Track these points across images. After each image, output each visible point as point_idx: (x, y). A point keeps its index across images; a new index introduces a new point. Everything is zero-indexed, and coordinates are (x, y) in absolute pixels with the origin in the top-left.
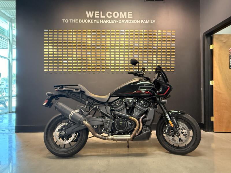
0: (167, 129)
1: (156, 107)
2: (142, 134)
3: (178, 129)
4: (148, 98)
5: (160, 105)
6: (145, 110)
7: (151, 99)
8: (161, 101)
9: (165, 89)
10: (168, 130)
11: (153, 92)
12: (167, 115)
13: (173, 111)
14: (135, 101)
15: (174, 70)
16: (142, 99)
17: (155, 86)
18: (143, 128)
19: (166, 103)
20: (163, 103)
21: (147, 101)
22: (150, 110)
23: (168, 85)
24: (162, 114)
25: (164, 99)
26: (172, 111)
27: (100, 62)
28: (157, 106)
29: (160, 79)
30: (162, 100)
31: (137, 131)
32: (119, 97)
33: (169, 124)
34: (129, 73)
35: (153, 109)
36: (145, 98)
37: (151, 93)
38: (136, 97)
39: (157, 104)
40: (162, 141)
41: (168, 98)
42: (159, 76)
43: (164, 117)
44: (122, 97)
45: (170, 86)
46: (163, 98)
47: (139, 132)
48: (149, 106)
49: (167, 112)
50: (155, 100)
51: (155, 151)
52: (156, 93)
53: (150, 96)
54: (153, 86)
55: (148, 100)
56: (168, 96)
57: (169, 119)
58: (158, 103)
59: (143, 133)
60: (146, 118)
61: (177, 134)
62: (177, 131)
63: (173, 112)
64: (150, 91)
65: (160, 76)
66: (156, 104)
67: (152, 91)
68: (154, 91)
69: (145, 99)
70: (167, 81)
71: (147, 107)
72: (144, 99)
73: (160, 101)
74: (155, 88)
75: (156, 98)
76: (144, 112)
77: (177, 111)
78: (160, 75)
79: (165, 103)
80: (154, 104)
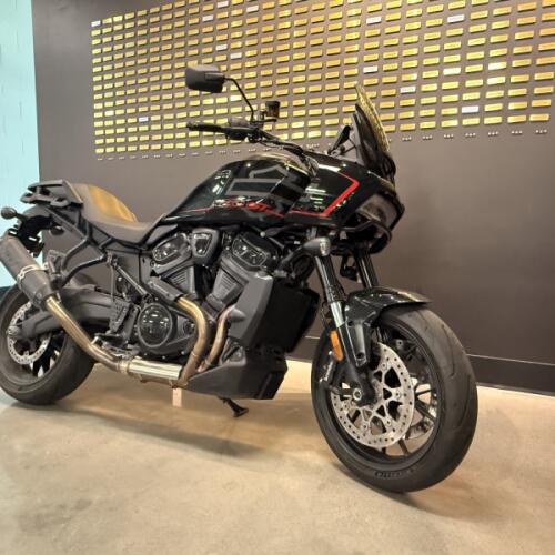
4: (273, 232)
11: (284, 205)
12: (335, 308)
15: (546, 117)
21: (270, 241)
31: (204, 358)
36: (263, 230)
37: (275, 207)
49: (337, 294)
54: (285, 178)
55: (276, 237)
61: (358, 394)
67: (280, 200)
68: (287, 202)
69: (262, 234)
72: (259, 235)
78: (351, 133)
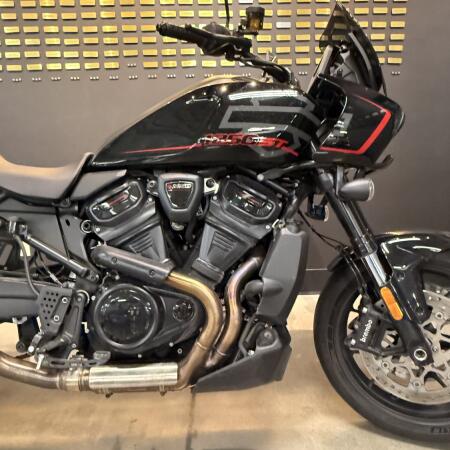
0: (368, 327)
1: (319, 212)
2: (235, 364)
3: (426, 327)
4: (276, 174)
5: (335, 207)
6: (260, 233)
7: (293, 175)
8: (341, 186)
9: (363, 124)
10: (372, 332)
11: (301, 140)
12: (373, 262)
13: (401, 237)
14: (207, 190)
16: (248, 179)
17: (311, 106)
18: (243, 324)
19: (369, 199)
20: (353, 199)
21: (269, 186)
22: (281, 239)
23: (383, 100)
24: (344, 253)
25: (356, 177)
26: (395, 237)
27: (95, 29)
28: (324, 209)
29: (339, 74)
30: (346, 180)
31: (212, 348)
32: (122, 173)
33: (379, 303)
34: (164, 30)
35: (298, 231)
36: (260, 171)
37: (291, 142)
38: (215, 171)
39: (324, 202)
40: (339, 377)
41: (379, 173)
42: (335, 59)
43: (355, 270)
44: (142, 172)
45: (395, 110)
46: (352, 171)
47: (220, 352)
48: (281, 214)
49: (371, 244)
50: (311, 182)
51: (309, 413)
52: (318, 143)
53: (289, 159)
54: (304, 105)
55: (279, 181)
56: (380, 160)
57: (380, 276)
58: (328, 198)
59: (242, 356)
60: (260, 279)
61: (420, 354)
62: (421, 341)
63: (398, 240)
64: (285, 135)
65: (341, 61)
66: (318, 199)
67: (297, 133)
68: (306, 137)
69: (260, 177)
70: (379, 81)
71: (270, 221)
72: (255, 179)
73: (335, 187)
74: (311, 117)
75: (318, 174)
76: (250, 244)
77: (417, 236)
78: (344, 56)
79: (363, 195)
80: (311, 201)
